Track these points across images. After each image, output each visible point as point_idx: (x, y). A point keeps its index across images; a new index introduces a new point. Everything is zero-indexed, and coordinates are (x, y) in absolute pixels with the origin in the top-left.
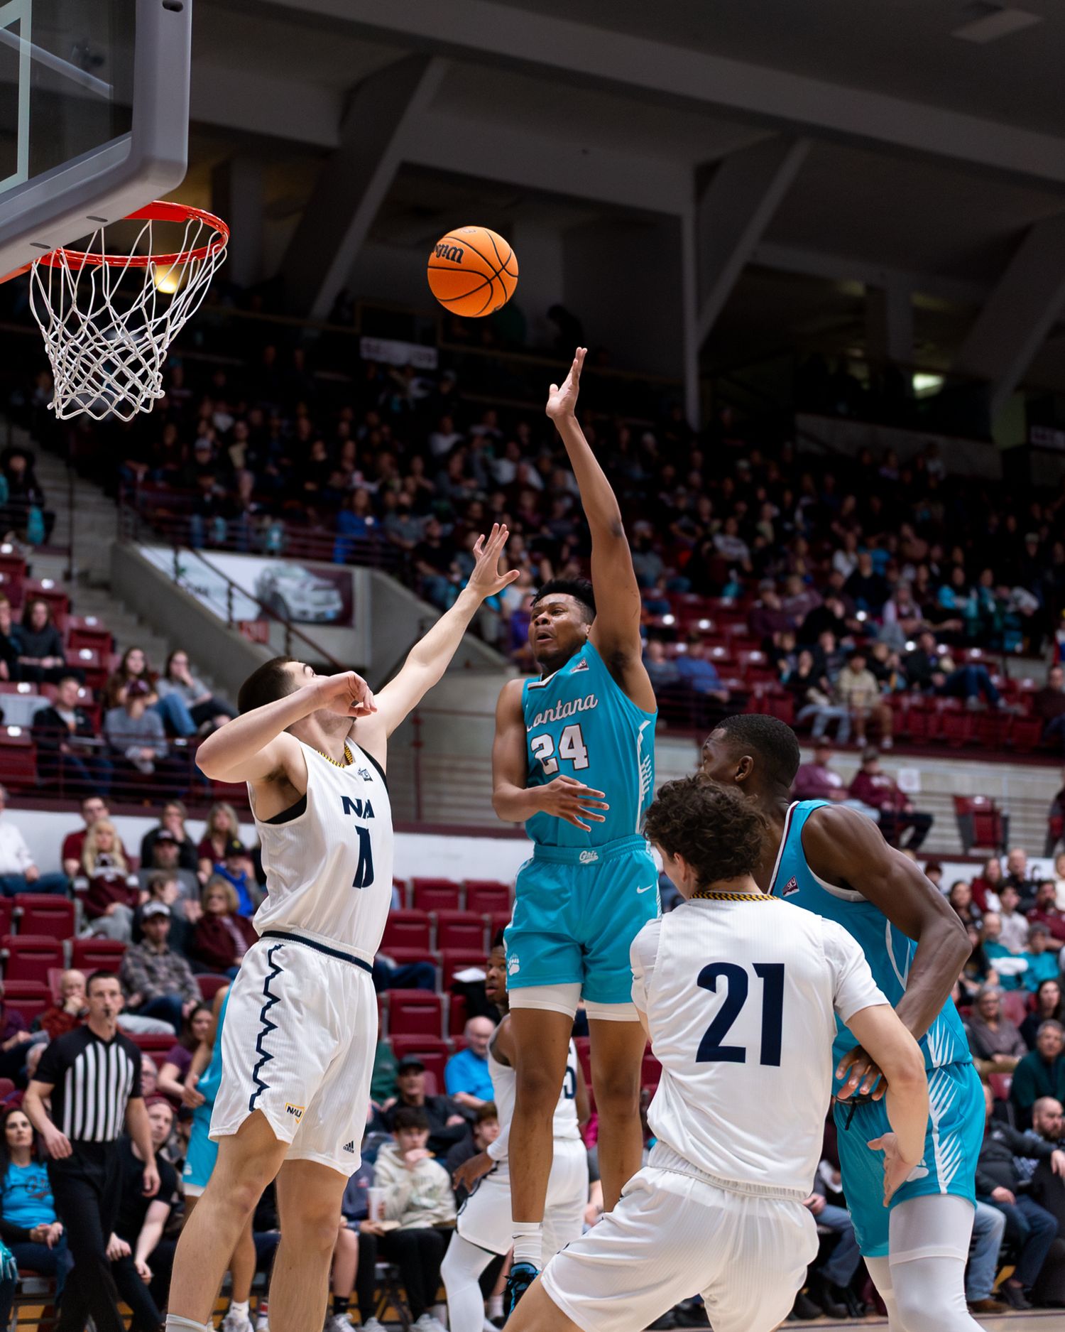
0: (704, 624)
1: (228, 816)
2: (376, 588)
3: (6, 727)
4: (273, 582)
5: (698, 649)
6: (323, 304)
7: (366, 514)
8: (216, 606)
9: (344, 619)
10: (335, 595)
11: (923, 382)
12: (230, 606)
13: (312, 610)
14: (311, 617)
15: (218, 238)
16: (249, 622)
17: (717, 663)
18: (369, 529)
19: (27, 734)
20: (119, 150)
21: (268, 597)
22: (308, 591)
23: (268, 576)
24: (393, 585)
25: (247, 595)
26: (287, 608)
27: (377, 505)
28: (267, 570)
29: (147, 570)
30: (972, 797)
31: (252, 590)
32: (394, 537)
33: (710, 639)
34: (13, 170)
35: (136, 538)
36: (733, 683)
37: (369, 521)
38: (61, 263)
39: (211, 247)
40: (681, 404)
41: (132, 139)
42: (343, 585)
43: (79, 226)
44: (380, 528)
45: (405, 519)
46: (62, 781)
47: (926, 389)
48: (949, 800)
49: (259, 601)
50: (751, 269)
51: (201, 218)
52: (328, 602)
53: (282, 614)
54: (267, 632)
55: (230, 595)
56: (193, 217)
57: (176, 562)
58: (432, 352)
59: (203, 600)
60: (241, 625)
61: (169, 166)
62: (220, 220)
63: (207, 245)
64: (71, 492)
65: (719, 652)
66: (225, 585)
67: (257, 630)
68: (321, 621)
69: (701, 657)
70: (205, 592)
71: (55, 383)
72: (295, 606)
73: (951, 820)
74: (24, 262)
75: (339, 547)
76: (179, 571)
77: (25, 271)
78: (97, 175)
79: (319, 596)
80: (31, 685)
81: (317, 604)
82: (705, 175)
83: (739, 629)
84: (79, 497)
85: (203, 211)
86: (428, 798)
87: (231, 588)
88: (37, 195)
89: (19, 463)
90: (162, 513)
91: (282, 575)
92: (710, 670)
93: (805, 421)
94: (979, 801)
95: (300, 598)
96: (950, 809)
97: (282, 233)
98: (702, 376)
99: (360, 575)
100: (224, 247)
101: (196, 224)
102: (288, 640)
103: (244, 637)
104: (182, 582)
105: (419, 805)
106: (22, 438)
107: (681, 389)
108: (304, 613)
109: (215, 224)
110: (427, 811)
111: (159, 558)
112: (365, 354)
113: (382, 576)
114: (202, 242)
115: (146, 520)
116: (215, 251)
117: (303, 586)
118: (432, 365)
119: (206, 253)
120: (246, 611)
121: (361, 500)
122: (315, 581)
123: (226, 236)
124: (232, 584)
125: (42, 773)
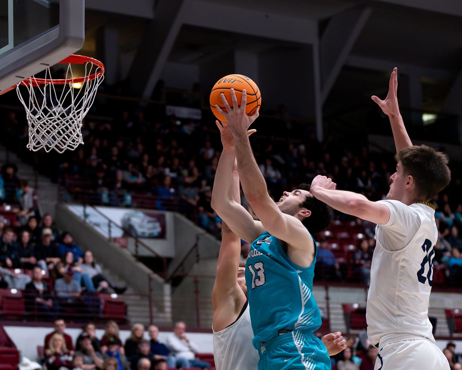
0: (327, 233)
1: (114, 327)
2: (176, 221)
3: (10, 289)
4: (129, 220)
5: (325, 245)
6: (148, 91)
7: (171, 187)
8: (103, 231)
9: (162, 235)
10: (157, 225)
11: (427, 118)
12: (110, 231)
13: (147, 232)
14: (147, 235)
15: (100, 70)
16: (119, 238)
17: (334, 251)
18: (172, 194)
19: (20, 293)
20: (54, 33)
21: (127, 226)
22: (145, 223)
23: (127, 217)
24: (183, 219)
25: (117, 226)
26: (136, 232)
27: (175, 183)
28: (126, 214)
29: (72, 216)
30: (453, 310)
31: (119, 223)
32: (184, 197)
33: (330, 240)
34: (7, 43)
35: (66, 202)
36: (341, 260)
37: (172, 190)
38: (29, 83)
39: (97, 74)
40: (314, 131)
41: (59, 28)
42: (161, 220)
43: (37, 68)
44: (177, 193)
45: (188, 189)
46: (36, 313)
47: (428, 121)
48: (443, 311)
49: (123, 228)
50: (346, 68)
51: (92, 61)
52: (154, 228)
53: (134, 234)
54: (127, 243)
55: (110, 226)
56: (88, 61)
57: (84, 212)
58: (198, 111)
59: (97, 229)
60: (115, 240)
61: (77, 40)
62: (100, 62)
63: (95, 73)
64: (36, 181)
65: (334, 246)
66: (106, 221)
67: (123, 242)
68: (151, 237)
69: (327, 248)
70: (98, 225)
71: (29, 135)
72: (139, 230)
73: (444, 321)
74: (13, 84)
75: (158, 203)
76: (86, 216)
77: (14, 88)
78: (44, 45)
79: (151, 225)
80: (21, 270)
81: (149, 229)
82: (323, 25)
83: (344, 235)
84: (40, 183)
85: (92, 58)
86: (202, 317)
87: (110, 223)
88: (18, 54)
89: (10, 171)
90: (78, 189)
91: (133, 216)
92: (331, 254)
93: (372, 138)
94: (457, 311)
95: (141, 226)
96: (443, 315)
97: (128, 60)
98: (324, 119)
99: (169, 216)
100: (103, 75)
101: (90, 64)
102: (137, 246)
103: (117, 245)
104: (88, 221)
105: (198, 320)
106: (13, 157)
107: (314, 124)
108: (144, 233)
109: (98, 64)
110: (202, 323)
111: (77, 210)
112: (168, 113)
113: (178, 215)
114: (93, 72)
115: (70, 193)
116: (98, 76)
117: (143, 221)
118: (199, 117)
119: (95, 77)
120: (117, 233)
121: (168, 181)
122: (148, 219)
123: (103, 69)
124: (110, 221)
125: (27, 310)
